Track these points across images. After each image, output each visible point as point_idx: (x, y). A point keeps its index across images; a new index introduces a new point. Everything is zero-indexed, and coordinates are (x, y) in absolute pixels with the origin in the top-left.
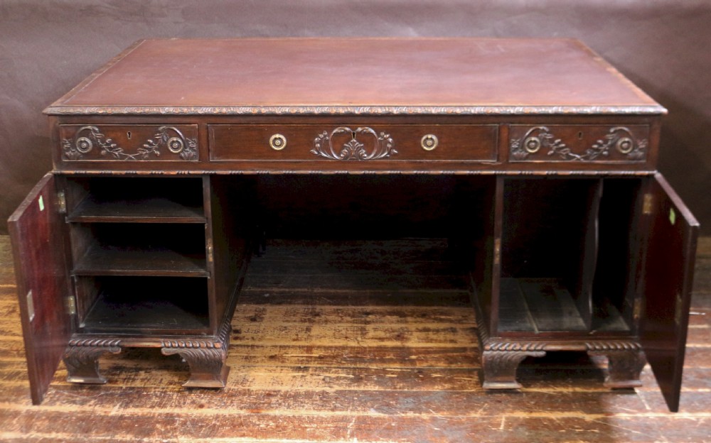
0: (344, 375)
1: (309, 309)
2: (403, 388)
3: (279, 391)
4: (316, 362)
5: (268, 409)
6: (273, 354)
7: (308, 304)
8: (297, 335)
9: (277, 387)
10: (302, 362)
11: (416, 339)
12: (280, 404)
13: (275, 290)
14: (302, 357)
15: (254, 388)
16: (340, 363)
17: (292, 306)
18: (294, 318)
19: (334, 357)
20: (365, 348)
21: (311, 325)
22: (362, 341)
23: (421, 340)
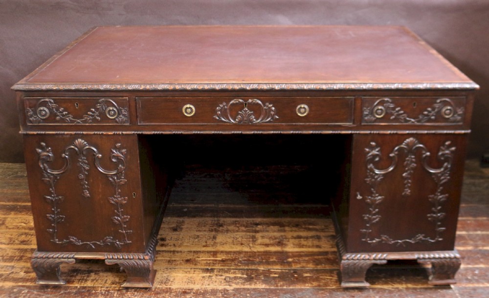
0: (240, 275)
1: (215, 221)
2: (283, 286)
3: (192, 289)
4: (220, 265)
6: (189, 258)
7: (214, 217)
8: (206, 242)
9: (191, 286)
10: (209, 264)
11: (292, 245)
13: (191, 205)
14: (210, 260)
15: (174, 286)
16: (237, 265)
17: (203, 219)
18: (204, 228)
19: (233, 260)
20: (255, 252)
21: (216, 233)
22: (253, 247)
23: (295, 245)
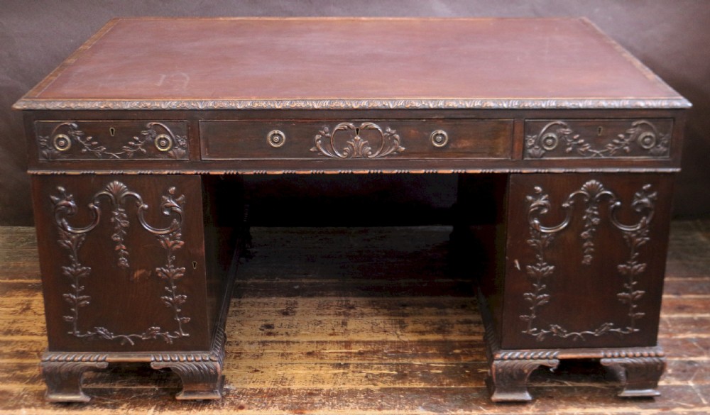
0: (387, 372)
1: (342, 301)
2: (450, 384)
3: (321, 390)
4: (356, 358)
5: (311, 410)
6: (310, 350)
7: (341, 296)
8: (333, 330)
9: (319, 386)
10: (341, 358)
11: (458, 332)
12: (324, 404)
13: (304, 281)
14: (341, 353)
15: (294, 387)
16: (382, 359)
17: (324, 299)
18: (328, 312)
19: (375, 352)
20: (406, 342)
21: (347, 318)
22: (402, 335)
23: (463, 333)
